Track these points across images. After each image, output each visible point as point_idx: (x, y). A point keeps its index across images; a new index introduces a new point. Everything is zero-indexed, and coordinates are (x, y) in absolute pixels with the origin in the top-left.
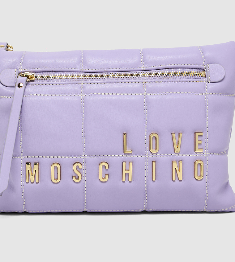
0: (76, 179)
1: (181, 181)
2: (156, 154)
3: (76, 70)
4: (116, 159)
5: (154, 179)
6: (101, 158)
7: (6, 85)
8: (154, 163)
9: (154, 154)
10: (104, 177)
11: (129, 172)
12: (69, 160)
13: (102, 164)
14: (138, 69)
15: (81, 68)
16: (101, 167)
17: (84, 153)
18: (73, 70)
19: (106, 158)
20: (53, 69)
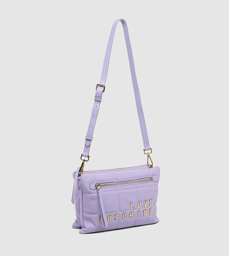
1: (146, 216)
4: (128, 212)
5: (138, 217)
7: (92, 189)
8: (139, 211)
9: (139, 208)
10: (124, 218)
11: (132, 215)
12: (114, 214)
13: (124, 214)
14: (133, 180)
15: (115, 181)
16: (123, 215)
17: (119, 211)
18: (112, 182)
19: (125, 212)
20: (106, 182)
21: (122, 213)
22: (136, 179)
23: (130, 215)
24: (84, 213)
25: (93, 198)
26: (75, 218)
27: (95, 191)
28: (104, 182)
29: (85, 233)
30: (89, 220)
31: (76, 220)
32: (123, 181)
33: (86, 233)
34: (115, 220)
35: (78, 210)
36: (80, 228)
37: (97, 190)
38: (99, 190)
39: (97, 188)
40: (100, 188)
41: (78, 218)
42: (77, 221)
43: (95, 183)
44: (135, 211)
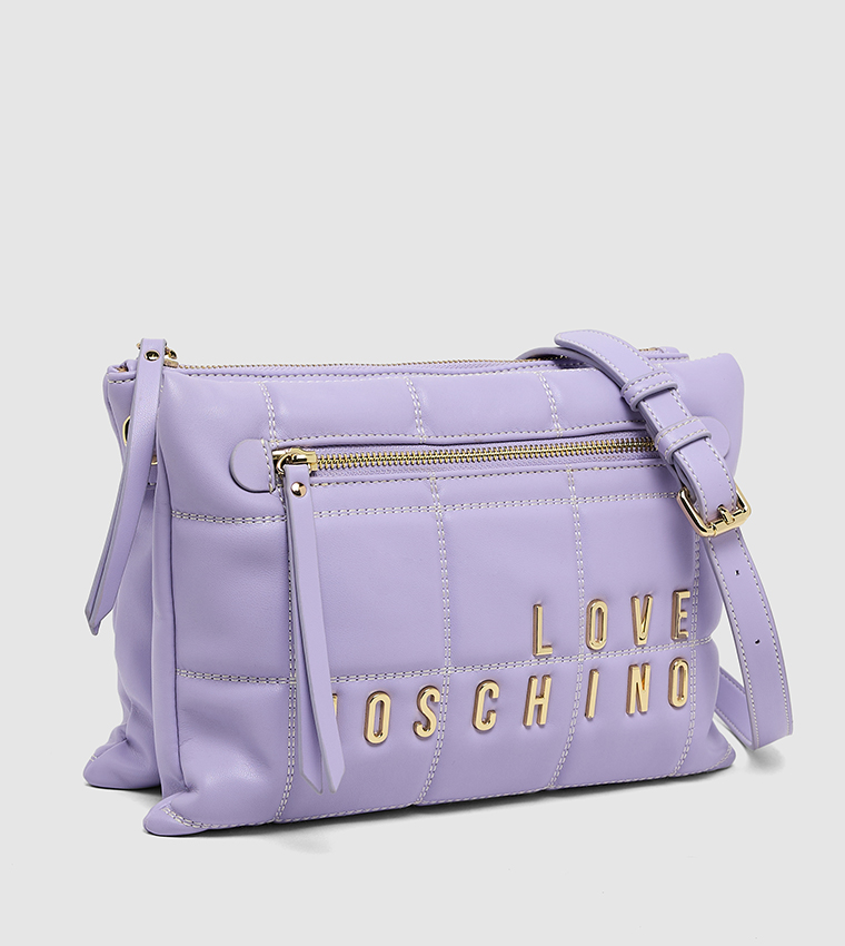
0: (425, 730)
1: (645, 713)
2: (600, 651)
3: (409, 438)
4: (519, 671)
5: (591, 714)
6: (485, 673)
7: (251, 488)
8: (596, 675)
9: (596, 651)
10: (487, 720)
11: (544, 702)
12: (411, 683)
13: (487, 687)
14: (547, 434)
15: (421, 434)
16: (482, 693)
17: (447, 661)
18: (402, 438)
19: (494, 671)
20: (354, 439)
21: (470, 677)
22: (570, 432)
23: (533, 702)
24: (182, 677)
25: (250, 557)
26: (116, 716)
27: (271, 501)
28: (338, 439)
29: (186, 827)
30: (221, 726)
31: (121, 731)
32: (480, 437)
33: (196, 828)
34: (420, 728)
35: (136, 658)
36: (153, 788)
37: (284, 495)
38: (298, 493)
39: (281, 479)
40: (306, 480)
41: (136, 714)
42: (125, 741)
43: (274, 444)
44: (570, 668)
